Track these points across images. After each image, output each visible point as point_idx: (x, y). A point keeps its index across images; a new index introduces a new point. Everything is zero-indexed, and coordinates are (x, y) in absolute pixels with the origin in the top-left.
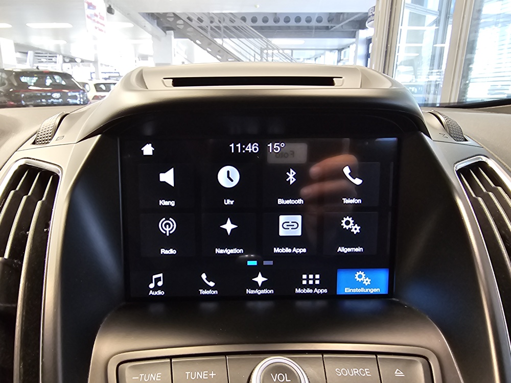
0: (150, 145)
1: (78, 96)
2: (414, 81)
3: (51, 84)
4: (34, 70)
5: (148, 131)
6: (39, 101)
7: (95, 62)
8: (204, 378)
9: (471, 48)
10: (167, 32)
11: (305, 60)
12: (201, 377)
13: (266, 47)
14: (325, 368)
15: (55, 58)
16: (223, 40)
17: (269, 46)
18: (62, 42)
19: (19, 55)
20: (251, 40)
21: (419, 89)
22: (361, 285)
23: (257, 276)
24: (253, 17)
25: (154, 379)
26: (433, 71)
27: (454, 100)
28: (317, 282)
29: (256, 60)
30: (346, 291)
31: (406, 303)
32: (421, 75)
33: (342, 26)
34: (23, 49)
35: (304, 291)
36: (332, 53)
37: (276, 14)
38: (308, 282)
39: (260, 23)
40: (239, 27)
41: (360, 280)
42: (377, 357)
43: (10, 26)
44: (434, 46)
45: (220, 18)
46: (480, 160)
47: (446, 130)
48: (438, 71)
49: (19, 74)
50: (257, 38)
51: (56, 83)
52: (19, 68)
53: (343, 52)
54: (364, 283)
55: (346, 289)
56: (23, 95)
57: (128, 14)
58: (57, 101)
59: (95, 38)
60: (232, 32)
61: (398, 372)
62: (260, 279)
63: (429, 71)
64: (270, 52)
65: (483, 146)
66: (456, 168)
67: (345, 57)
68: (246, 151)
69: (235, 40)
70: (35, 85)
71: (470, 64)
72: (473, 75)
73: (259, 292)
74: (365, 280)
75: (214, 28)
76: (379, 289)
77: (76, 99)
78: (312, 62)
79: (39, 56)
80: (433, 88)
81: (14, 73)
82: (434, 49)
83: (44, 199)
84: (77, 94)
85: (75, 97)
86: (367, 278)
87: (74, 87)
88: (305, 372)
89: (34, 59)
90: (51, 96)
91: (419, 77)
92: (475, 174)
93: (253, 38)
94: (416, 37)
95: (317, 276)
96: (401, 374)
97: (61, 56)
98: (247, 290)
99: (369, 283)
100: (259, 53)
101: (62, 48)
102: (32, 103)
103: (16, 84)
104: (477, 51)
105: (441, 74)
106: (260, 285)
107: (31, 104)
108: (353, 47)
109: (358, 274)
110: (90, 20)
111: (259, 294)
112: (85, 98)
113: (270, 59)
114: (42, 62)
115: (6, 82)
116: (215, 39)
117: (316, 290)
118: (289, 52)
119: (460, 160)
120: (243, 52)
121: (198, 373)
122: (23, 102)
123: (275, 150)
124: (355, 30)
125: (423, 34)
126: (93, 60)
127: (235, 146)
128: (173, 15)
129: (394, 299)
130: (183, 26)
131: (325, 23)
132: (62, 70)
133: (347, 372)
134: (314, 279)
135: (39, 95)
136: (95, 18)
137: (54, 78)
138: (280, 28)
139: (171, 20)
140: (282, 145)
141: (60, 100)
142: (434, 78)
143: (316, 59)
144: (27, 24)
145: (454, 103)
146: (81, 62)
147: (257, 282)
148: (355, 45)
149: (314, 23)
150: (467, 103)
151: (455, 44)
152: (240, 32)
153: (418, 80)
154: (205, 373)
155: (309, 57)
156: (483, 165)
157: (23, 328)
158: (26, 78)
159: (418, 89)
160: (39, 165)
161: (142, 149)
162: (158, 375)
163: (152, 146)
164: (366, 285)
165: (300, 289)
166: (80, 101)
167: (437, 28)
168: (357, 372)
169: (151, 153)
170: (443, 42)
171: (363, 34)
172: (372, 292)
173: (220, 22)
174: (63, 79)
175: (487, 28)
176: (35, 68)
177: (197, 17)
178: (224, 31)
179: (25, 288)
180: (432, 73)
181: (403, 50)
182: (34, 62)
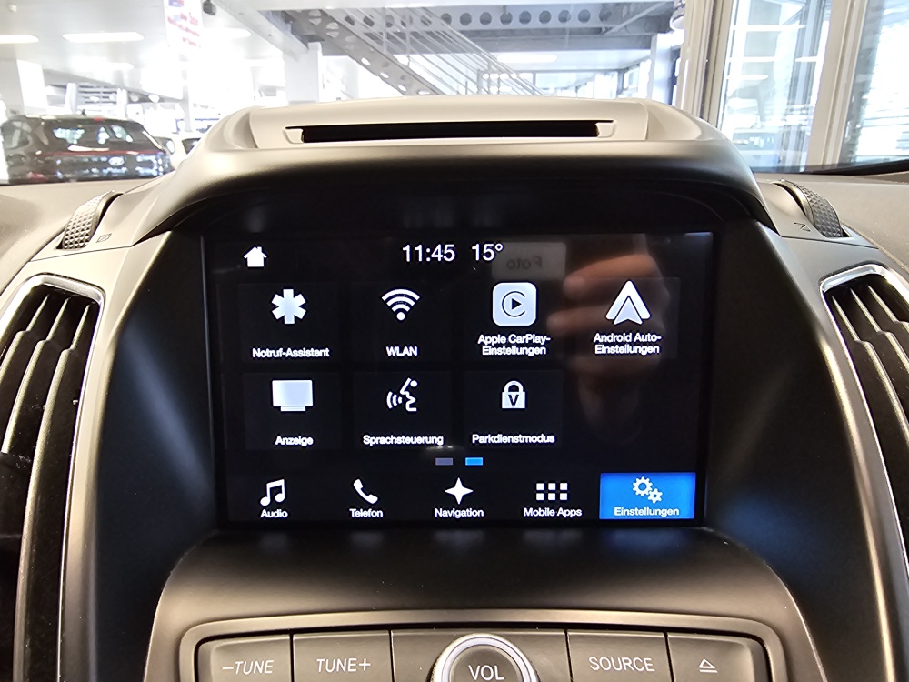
0: (260, 249)
1: (155, 162)
2: (759, 126)
3: (107, 141)
4: (79, 118)
5: (256, 223)
6: (87, 171)
7: (184, 101)
8: (349, 670)
9: (865, 62)
10: (310, 44)
11: (559, 91)
12: (344, 669)
13: (487, 68)
14: (569, 656)
15: (114, 94)
16: (408, 57)
17: (493, 67)
18: (125, 67)
19: (52, 91)
20: (461, 55)
21: (768, 140)
22: (644, 501)
23: (454, 486)
24: (464, 15)
25: (261, 671)
26: (795, 107)
27: (832, 159)
28: (564, 497)
29: (469, 93)
30: (616, 514)
31: (727, 537)
32: (771, 114)
33: (626, 27)
34: (57, 80)
35: (539, 513)
36: (608, 77)
37: (505, 7)
38: (546, 497)
39: (475, 25)
40: (438, 32)
41: (642, 493)
42: (666, 636)
43: (35, 40)
44: (797, 60)
45: (404, 17)
46: (871, 272)
47: (807, 216)
48: (803, 106)
49: (52, 125)
50: (471, 52)
51: (117, 140)
52: (51, 113)
53: (627, 75)
54: (649, 498)
55: (616, 509)
56: (59, 162)
57: (241, 14)
58: (118, 171)
59: (183, 59)
60: (425, 41)
61: (705, 664)
62: (459, 491)
63: (786, 107)
64: (494, 77)
65: (877, 245)
66: (823, 287)
67: (630, 83)
68: (432, 259)
69: (432, 57)
70: (80, 143)
71: (862, 93)
72: (868, 112)
73: (458, 514)
74: (652, 494)
75: (395, 36)
76: (678, 511)
77: (151, 168)
78: (571, 94)
79: (86, 92)
80: (793, 138)
81: (43, 123)
82: (797, 66)
83: (72, 347)
84: (152, 158)
85: (149, 164)
86: (656, 490)
87: (146, 146)
88: (531, 662)
89: (77, 97)
90: (107, 162)
91: (767, 118)
92: (860, 298)
93: (463, 52)
94: (763, 44)
95: (564, 486)
96: (711, 669)
97: (125, 92)
98: (436, 511)
99: (659, 499)
100: (475, 80)
101: (126, 77)
102: (74, 176)
103: (46, 142)
104: (876, 70)
105: (809, 111)
106: (459, 501)
107: (73, 178)
108: (645, 66)
109: (639, 482)
110: (172, 25)
111: (458, 517)
112: (167, 166)
113: (494, 90)
114: (92, 102)
115: (30, 138)
116: (396, 56)
117: (561, 511)
118: (529, 77)
119: (831, 271)
120: (445, 77)
121: (339, 661)
122: (59, 174)
123: (484, 257)
124: (649, 34)
125: (776, 39)
126: (181, 98)
127: (412, 249)
128: (319, 14)
129: (705, 528)
130: (337, 33)
131: (594, 23)
132: (126, 115)
133: (611, 664)
134: (558, 492)
135: (87, 160)
136: (182, 22)
137: (113, 131)
138: (512, 32)
139: (317, 22)
140: (499, 247)
141: (124, 170)
142: (796, 119)
143: (577, 88)
144: (65, 36)
145: (832, 165)
146: (159, 101)
147: (454, 496)
148: (649, 62)
149: (573, 23)
150: (857, 165)
151: (835, 58)
152: (440, 41)
153: (766, 124)
154: (352, 662)
155: (565, 86)
156: (876, 281)
157: (32, 577)
158: (64, 130)
159: (766, 141)
160: (66, 285)
161: (245, 257)
162: (269, 664)
163: (263, 251)
164: (654, 502)
165: (531, 509)
166: (157, 170)
167: (802, 26)
168: (629, 664)
169: (261, 264)
170: (813, 53)
171: (664, 42)
172: (664, 516)
173: (403, 24)
174: (128, 133)
175: (896, 25)
176: (79, 113)
177: (363, 17)
178: (412, 42)
179: (36, 506)
180: (792, 110)
181: (737, 70)
182: (78, 103)
